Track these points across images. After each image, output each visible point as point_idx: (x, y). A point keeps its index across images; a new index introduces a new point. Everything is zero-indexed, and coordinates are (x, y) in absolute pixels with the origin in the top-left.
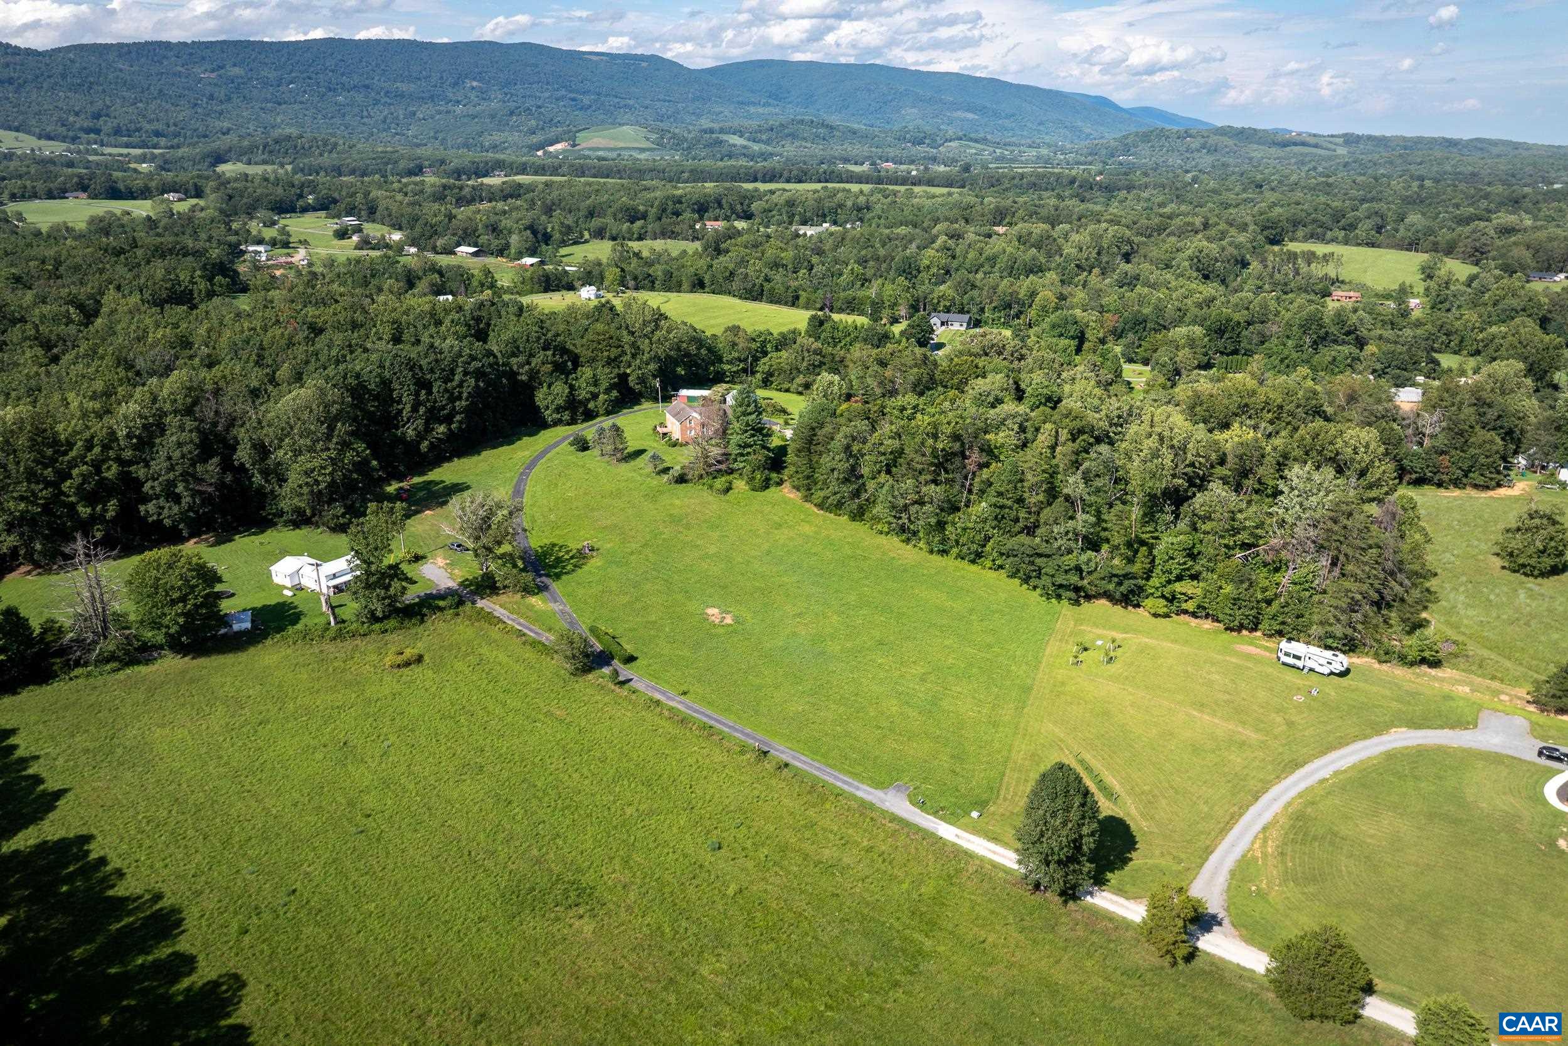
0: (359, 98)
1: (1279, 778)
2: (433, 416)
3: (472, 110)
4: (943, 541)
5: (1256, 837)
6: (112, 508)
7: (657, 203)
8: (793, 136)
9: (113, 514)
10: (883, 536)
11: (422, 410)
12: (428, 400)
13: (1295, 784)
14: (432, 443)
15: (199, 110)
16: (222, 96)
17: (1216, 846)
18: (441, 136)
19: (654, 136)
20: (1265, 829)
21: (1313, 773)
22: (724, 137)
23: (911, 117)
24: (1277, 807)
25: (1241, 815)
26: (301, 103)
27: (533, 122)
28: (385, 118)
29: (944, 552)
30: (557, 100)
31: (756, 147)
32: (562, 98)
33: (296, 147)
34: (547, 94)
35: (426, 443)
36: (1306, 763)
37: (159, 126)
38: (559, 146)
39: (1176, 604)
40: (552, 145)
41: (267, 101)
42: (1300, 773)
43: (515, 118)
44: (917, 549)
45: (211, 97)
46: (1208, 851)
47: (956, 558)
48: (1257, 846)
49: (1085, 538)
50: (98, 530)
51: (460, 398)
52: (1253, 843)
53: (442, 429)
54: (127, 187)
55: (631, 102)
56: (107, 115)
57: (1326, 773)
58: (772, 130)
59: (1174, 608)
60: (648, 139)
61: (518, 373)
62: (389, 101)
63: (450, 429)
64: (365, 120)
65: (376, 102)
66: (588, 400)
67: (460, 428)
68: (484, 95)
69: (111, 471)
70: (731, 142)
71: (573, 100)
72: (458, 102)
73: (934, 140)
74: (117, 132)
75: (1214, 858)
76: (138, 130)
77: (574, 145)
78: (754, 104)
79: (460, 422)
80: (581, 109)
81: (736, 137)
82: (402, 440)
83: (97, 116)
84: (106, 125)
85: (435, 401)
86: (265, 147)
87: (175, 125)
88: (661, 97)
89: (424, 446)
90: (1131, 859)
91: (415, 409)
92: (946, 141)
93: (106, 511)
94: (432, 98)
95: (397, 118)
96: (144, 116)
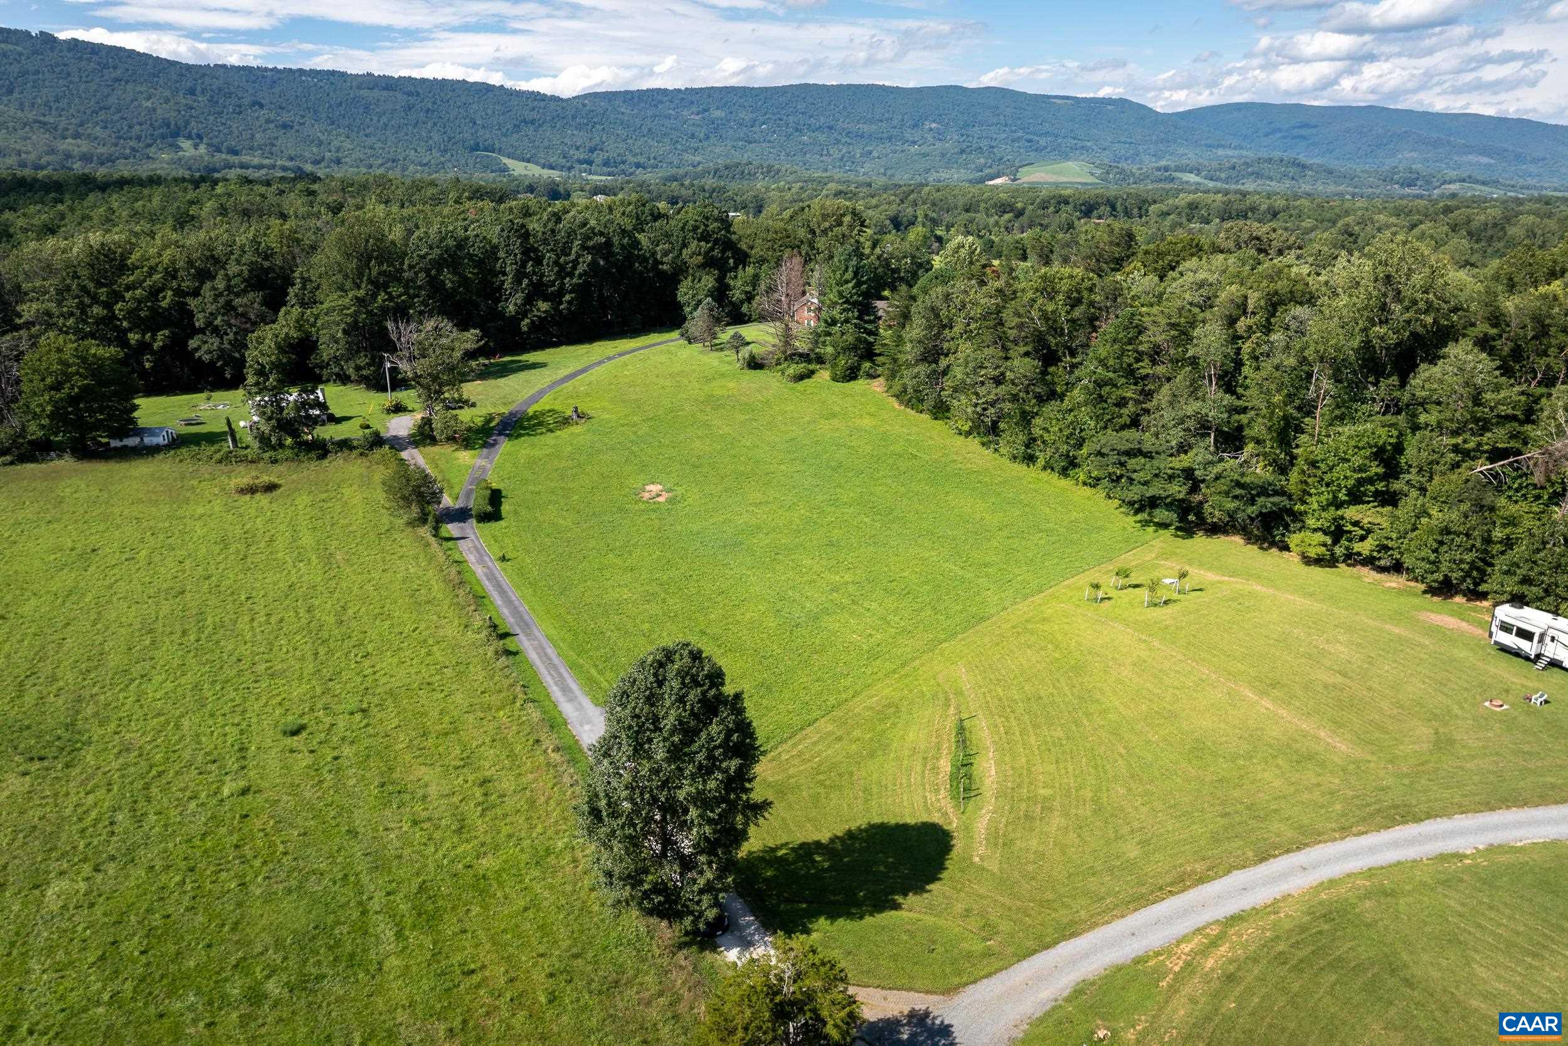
0: (822, 137)
1: (1345, 831)
2: (538, 291)
3: (925, 149)
4: (1031, 442)
5: (1199, 931)
6: (161, 338)
7: (1038, 200)
8: (1258, 175)
9: (161, 344)
10: (962, 438)
11: (525, 282)
12: (534, 273)
13: (1372, 850)
14: (532, 321)
15: (679, 147)
16: (702, 136)
17: (1094, 926)
18: (889, 172)
19: (1099, 172)
20: (1235, 919)
21: (1433, 837)
22: (1179, 175)
23: (1408, 158)
24: (1298, 884)
25: (1202, 880)
26: (769, 142)
27: (982, 161)
28: (843, 156)
29: (1030, 459)
30: (1013, 141)
31: (1211, 184)
32: (1019, 139)
33: (743, 172)
34: (1004, 136)
35: (527, 321)
36: (1429, 816)
37: (641, 159)
38: (998, 181)
39: (1344, 542)
40: (992, 179)
41: (739, 139)
42: (1411, 830)
43: (964, 156)
44: (997, 455)
45: (693, 136)
46: (1069, 931)
47: (1044, 468)
48: (1186, 948)
49: (1219, 432)
50: (148, 360)
51: (571, 275)
52: (1184, 939)
53: (544, 306)
54: (566, 190)
55: (1089, 144)
56: (601, 150)
57: (1465, 844)
58: (1234, 168)
59: (1339, 551)
60: (1092, 174)
61: (662, 263)
62: (848, 140)
63: (556, 309)
64: (824, 158)
65: (838, 142)
66: (742, 302)
67: (569, 309)
68: (940, 136)
69: (167, 300)
70: (1185, 179)
71: (1029, 141)
72: (914, 143)
73: (1428, 182)
74: (606, 163)
75: (1066, 949)
76: (624, 162)
77: (1015, 180)
78: (1223, 146)
79: (570, 302)
80: (1036, 150)
81: (1192, 175)
82: (501, 315)
83: (592, 151)
84: (598, 157)
85: (543, 275)
86: (715, 173)
87: (655, 159)
88: (1123, 139)
89: (525, 324)
90: (896, 907)
91: (518, 281)
92: (1445, 182)
93: (155, 340)
94: (890, 139)
95: (854, 156)
96: (631, 151)
